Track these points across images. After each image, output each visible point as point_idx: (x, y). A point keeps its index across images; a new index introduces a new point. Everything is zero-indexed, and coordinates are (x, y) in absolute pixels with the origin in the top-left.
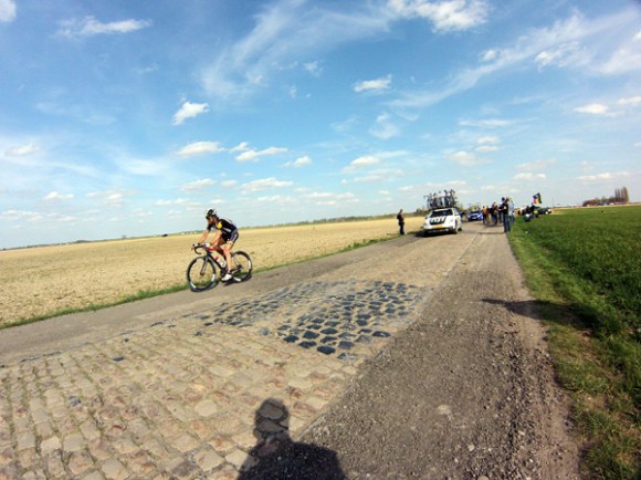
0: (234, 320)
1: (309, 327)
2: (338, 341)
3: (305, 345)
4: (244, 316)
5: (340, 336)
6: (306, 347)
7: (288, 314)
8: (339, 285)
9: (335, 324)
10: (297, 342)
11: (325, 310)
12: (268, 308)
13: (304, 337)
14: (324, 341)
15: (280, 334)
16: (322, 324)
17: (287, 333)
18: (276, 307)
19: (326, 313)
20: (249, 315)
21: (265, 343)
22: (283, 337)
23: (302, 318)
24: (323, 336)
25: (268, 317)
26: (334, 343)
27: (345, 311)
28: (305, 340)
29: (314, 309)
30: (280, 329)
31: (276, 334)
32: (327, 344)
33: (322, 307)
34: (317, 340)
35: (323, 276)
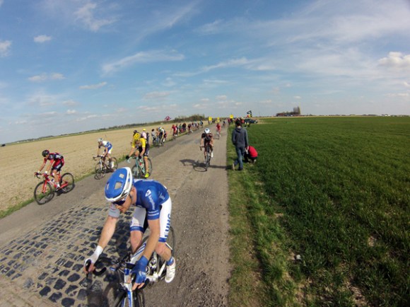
0: (12, 268)
1: (60, 274)
2: (78, 290)
3: (54, 298)
4: (20, 261)
5: (80, 283)
6: (54, 301)
7: (50, 257)
8: (96, 212)
9: (80, 266)
10: (50, 294)
11: (77, 248)
12: (39, 249)
13: (55, 287)
14: (68, 291)
15: (39, 285)
16: (70, 269)
17: (43, 283)
18: (44, 246)
19: (77, 253)
20: (24, 259)
21: (26, 298)
22: (41, 289)
23: (58, 262)
24: (69, 284)
25: (36, 262)
26: (75, 293)
27: (91, 249)
28: (55, 291)
29: (69, 247)
30: (40, 278)
31: (36, 286)
32: (69, 294)
33: (75, 245)
34: (63, 291)
35: (90, 198)
